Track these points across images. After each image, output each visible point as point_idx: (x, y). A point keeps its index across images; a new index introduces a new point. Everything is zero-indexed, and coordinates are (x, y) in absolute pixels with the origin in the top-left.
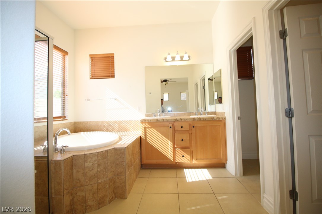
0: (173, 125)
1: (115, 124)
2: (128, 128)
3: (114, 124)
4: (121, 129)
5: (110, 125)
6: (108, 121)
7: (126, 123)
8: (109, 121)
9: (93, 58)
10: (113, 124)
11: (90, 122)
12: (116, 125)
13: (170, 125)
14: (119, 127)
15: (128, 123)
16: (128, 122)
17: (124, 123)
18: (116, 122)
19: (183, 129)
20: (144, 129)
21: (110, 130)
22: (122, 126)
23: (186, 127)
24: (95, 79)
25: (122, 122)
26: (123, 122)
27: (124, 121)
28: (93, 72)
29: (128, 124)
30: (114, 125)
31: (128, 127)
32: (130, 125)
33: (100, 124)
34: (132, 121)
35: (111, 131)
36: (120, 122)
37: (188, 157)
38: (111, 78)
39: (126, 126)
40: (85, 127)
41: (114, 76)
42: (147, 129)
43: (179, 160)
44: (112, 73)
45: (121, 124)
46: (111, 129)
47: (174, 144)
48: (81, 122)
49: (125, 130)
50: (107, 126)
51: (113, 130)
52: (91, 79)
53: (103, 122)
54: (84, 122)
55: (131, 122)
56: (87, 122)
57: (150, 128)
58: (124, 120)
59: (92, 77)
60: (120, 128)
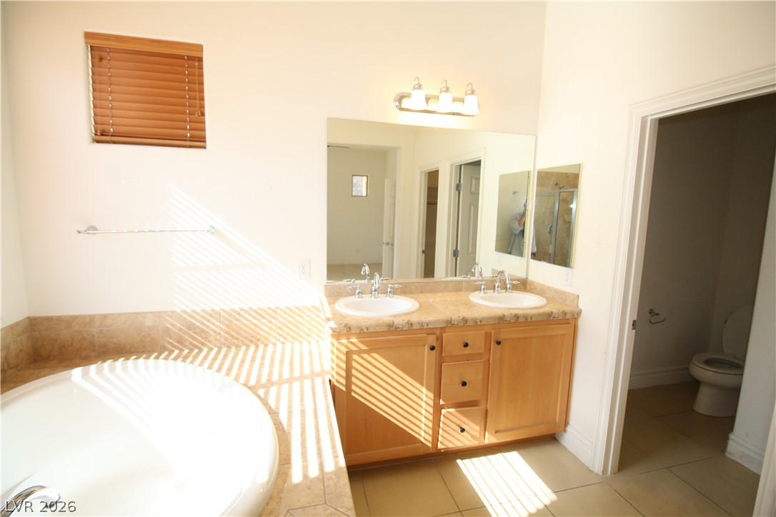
0: (440, 339)
1: (213, 320)
2: (262, 333)
3: (209, 321)
4: (237, 339)
5: (190, 326)
6: (184, 312)
7: (254, 318)
8: (189, 311)
9: (100, 49)
10: (203, 324)
11: (105, 316)
12: (214, 324)
13: (432, 340)
14: (227, 333)
15: (264, 318)
16: (264, 314)
17: (246, 319)
18: (215, 315)
19: (468, 350)
20: (344, 358)
21: (191, 343)
22: (240, 328)
23: (477, 342)
24: (114, 142)
25: (239, 314)
26: (242, 313)
27: (246, 312)
28: (107, 112)
29: (264, 321)
30: (208, 327)
31: (262, 330)
32: (270, 322)
33: (149, 322)
34: (279, 311)
35: (197, 347)
36: (230, 315)
37: (473, 428)
38: (191, 147)
39: (256, 326)
40: (84, 338)
41: (203, 139)
42: (355, 357)
43: (450, 440)
44: (195, 125)
45: (237, 320)
46: (195, 339)
47: (438, 395)
48: (59, 319)
49: (251, 341)
50: (180, 330)
51: (203, 344)
52: (98, 142)
53: (160, 315)
54: (74, 318)
55: (274, 315)
56: (92, 318)
57: (365, 352)
58: (246, 308)
59: (103, 135)
60: (232, 336)
